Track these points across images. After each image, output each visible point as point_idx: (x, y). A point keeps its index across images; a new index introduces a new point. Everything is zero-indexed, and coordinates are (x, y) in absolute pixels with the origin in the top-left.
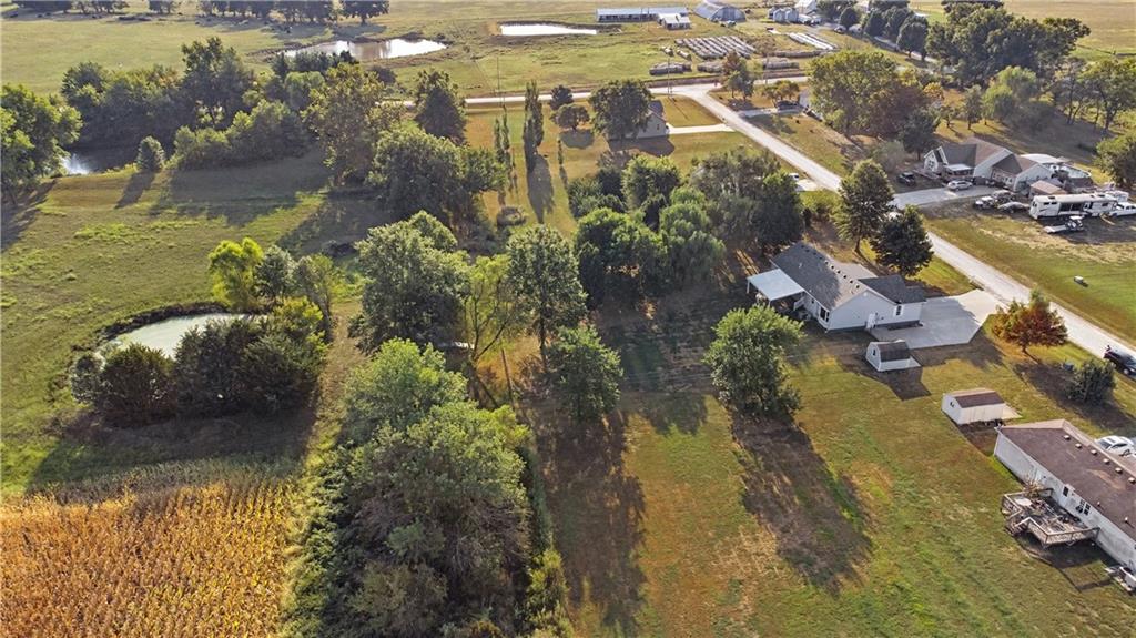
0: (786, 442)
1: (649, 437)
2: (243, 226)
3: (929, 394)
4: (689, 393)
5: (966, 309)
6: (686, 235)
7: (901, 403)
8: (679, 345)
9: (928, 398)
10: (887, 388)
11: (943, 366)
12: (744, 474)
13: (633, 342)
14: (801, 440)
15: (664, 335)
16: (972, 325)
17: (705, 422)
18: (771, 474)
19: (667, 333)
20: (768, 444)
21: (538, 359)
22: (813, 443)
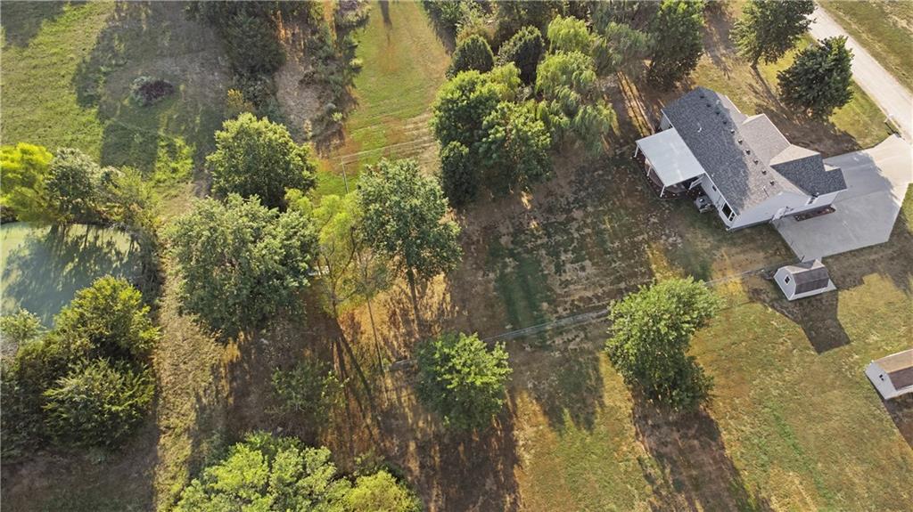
0: (694, 437)
1: (543, 435)
2: (27, 46)
3: (848, 342)
4: (582, 350)
5: (883, 174)
6: (571, 113)
7: (818, 358)
8: (563, 258)
9: (847, 347)
10: (799, 329)
11: (861, 288)
12: (652, 499)
13: (512, 255)
14: (709, 430)
15: (545, 240)
16: (891, 206)
17: (602, 405)
18: (681, 498)
19: (549, 236)
20: (675, 443)
21: (406, 294)
22: (725, 436)
